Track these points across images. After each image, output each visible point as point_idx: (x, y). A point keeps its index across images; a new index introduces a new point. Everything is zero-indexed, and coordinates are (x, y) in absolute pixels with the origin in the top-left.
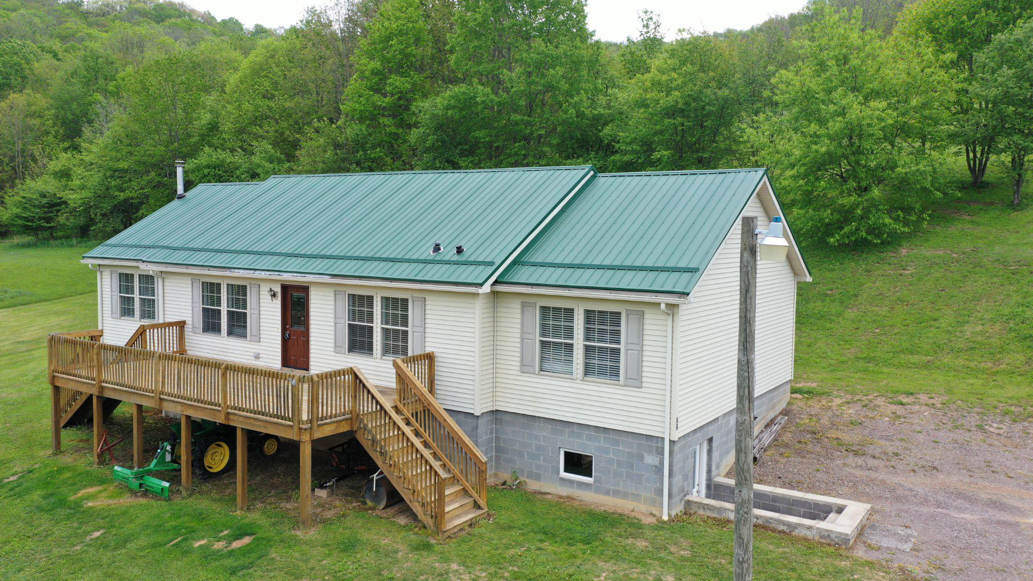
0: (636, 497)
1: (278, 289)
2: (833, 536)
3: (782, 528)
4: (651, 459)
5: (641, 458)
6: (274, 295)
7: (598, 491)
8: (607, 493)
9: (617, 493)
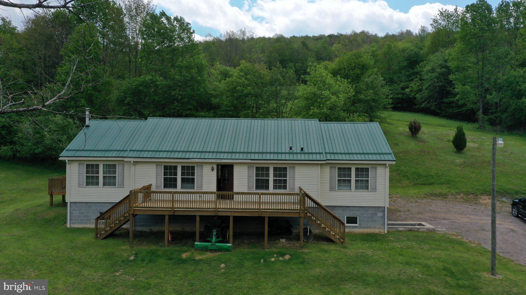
0: (375, 227)
1: (215, 167)
2: (430, 229)
3: (416, 230)
4: (380, 214)
5: (376, 214)
6: (213, 170)
7: (360, 228)
8: (364, 228)
9: (368, 227)
